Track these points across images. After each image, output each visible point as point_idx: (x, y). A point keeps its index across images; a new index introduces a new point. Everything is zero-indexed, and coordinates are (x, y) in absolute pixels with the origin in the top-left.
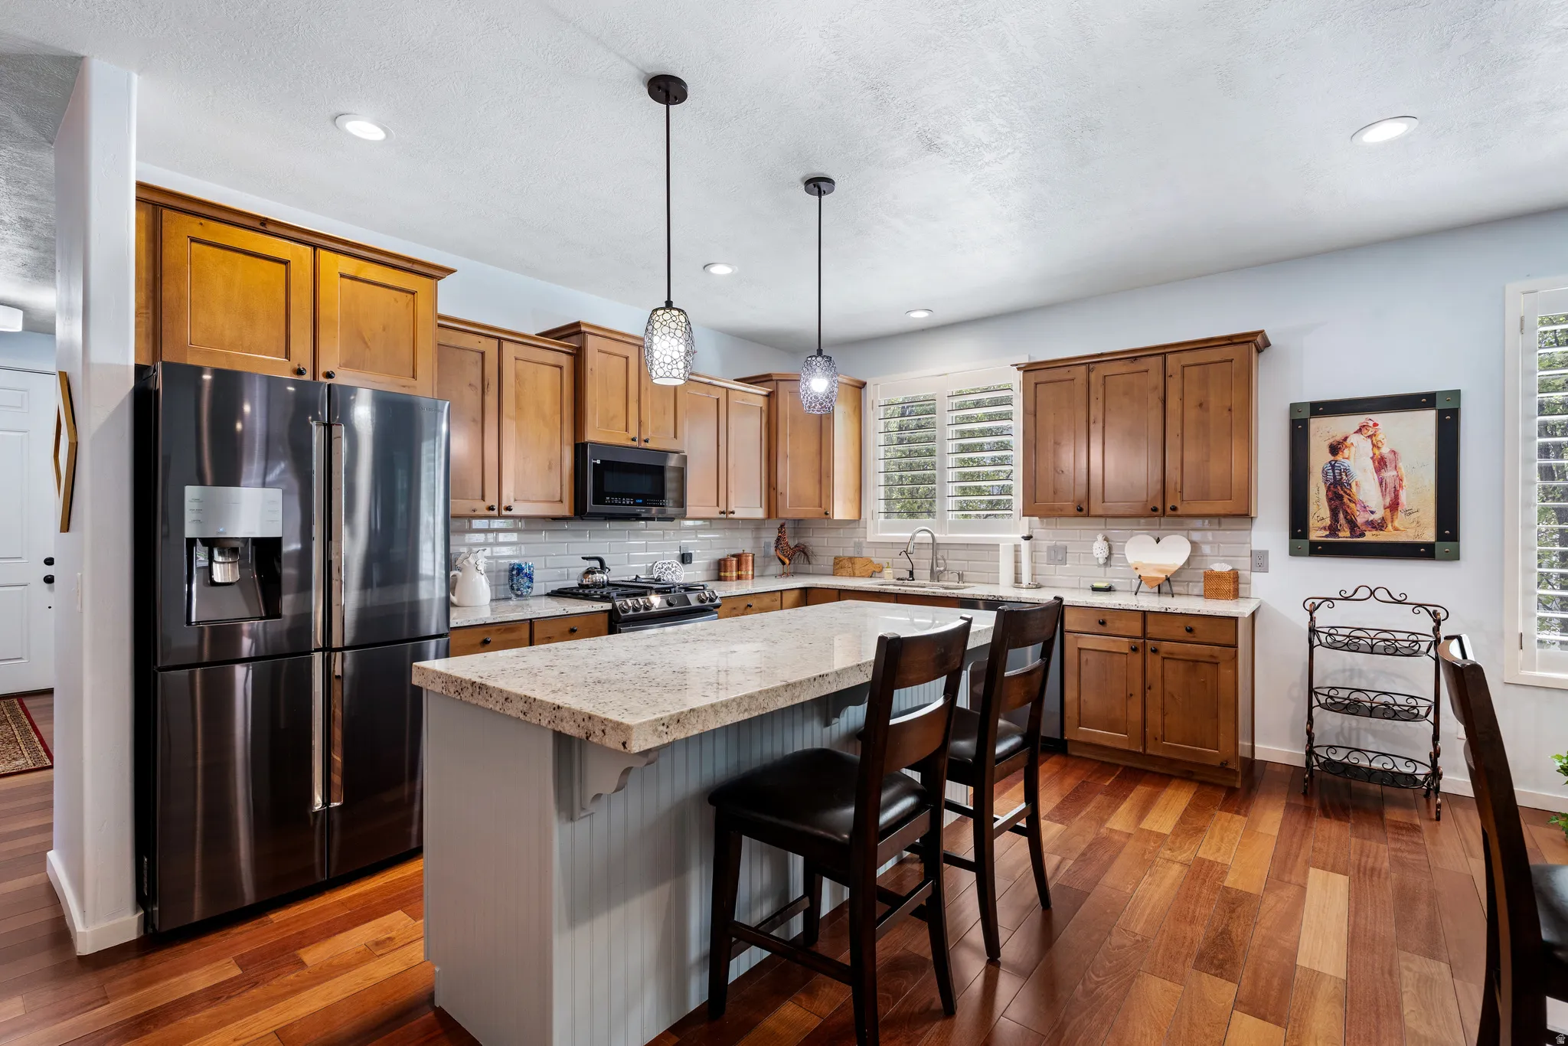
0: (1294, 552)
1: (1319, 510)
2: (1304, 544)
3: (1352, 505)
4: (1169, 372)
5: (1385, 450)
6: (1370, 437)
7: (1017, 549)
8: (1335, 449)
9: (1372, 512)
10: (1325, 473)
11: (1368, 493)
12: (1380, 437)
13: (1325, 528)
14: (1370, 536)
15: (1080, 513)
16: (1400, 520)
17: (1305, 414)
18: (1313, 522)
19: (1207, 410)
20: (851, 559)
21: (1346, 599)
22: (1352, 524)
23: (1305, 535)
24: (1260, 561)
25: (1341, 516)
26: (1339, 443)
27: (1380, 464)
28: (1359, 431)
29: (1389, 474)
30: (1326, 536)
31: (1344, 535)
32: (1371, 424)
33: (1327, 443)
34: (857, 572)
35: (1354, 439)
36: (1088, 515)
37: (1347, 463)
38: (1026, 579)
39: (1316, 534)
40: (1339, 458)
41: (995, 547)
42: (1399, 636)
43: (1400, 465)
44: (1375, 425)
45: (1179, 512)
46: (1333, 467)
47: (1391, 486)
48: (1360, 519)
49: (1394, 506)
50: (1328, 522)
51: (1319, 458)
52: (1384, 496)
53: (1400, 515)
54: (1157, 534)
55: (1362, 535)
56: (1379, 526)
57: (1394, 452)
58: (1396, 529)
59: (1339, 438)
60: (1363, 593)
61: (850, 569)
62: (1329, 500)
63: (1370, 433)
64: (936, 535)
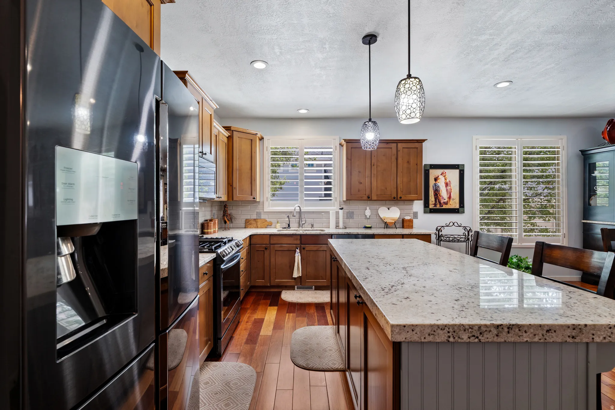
0: (425, 212)
1: (432, 199)
2: (428, 209)
3: (440, 197)
4: (399, 149)
5: (448, 181)
6: (444, 176)
7: (337, 213)
8: (436, 179)
9: (445, 199)
10: (433, 187)
11: (444, 193)
12: (447, 177)
13: (433, 204)
14: (445, 207)
15: (368, 199)
16: (451, 202)
17: (428, 168)
18: (430, 202)
19: (410, 164)
20: (255, 220)
21: (447, 226)
22: (440, 203)
23: (428, 207)
24: (416, 215)
25: (437, 200)
26: (437, 178)
27: (447, 185)
28: (441, 174)
29: (449, 188)
30: (434, 207)
31: (438, 206)
32: (444, 172)
33: (434, 178)
34: (259, 226)
35: (441, 177)
36: (371, 200)
37: (439, 184)
38: (341, 225)
39: (431, 206)
40: (437, 182)
41: (328, 213)
42: (456, 236)
43: (451, 185)
44: (445, 173)
45: (402, 199)
46: (435, 185)
47: (449, 191)
48: (442, 202)
49: (450, 198)
50: (434, 202)
51: (432, 182)
52: (447, 194)
53: (451, 200)
54: (389, 206)
55: (442, 206)
56: (446, 203)
57: (450, 181)
58: (450, 205)
59: (437, 176)
60: (451, 224)
61: (255, 225)
62: (434, 195)
63: (444, 175)
64: (301, 208)
